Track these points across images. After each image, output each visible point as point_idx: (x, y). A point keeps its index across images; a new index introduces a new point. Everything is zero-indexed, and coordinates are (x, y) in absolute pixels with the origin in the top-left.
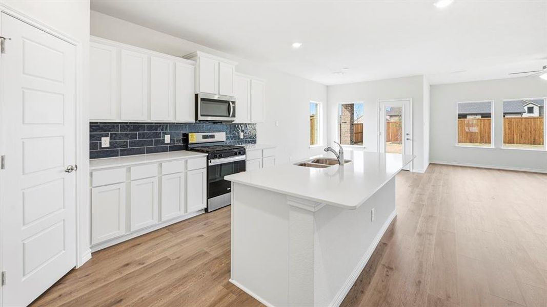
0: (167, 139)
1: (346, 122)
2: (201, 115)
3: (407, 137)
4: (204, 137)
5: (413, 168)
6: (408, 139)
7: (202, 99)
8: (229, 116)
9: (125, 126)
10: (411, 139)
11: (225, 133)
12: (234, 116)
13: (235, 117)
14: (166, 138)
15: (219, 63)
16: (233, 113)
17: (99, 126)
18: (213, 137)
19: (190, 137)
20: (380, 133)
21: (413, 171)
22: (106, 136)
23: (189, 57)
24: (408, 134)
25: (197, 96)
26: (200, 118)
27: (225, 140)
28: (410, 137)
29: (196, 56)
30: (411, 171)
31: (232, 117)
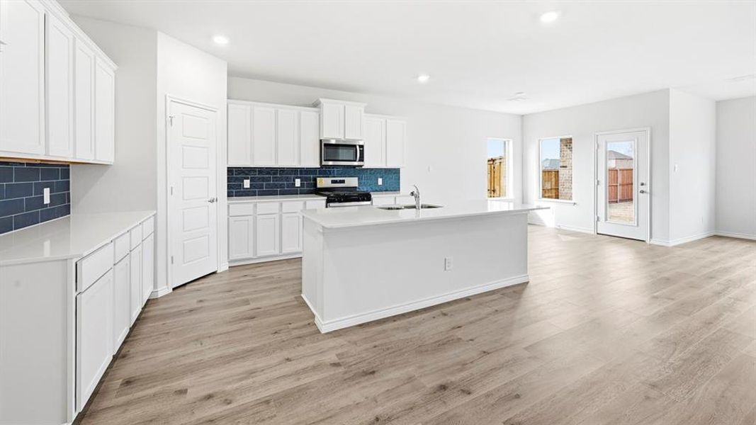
0: (298, 183)
1: (566, 167)
2: (325, 160)
3: (642, 188)
4: (333, 182)
5: (651, 237)
6: (642, 192)
7: (325, 145)
8: (355, 161)
9: (261, 170)
10: (648, 191)
11: (357, 178)
12: (362, 159)
13: (363, 161)
14: (296, 182)
15: (345, 107)
16: (360, 157)
17: (241, 170)
18: (343, 182)
19: (318, 181)
20: (598, 182)
21: (652, 242)
22: (248, 178)
23: (316, 105)
24: (642, 184)
25: (321, 141)
26: (324, 163)
27: (357, 185)
28: (647, 188)
29: (320, 103)
30: (648, 242)
31: (359, 161)
